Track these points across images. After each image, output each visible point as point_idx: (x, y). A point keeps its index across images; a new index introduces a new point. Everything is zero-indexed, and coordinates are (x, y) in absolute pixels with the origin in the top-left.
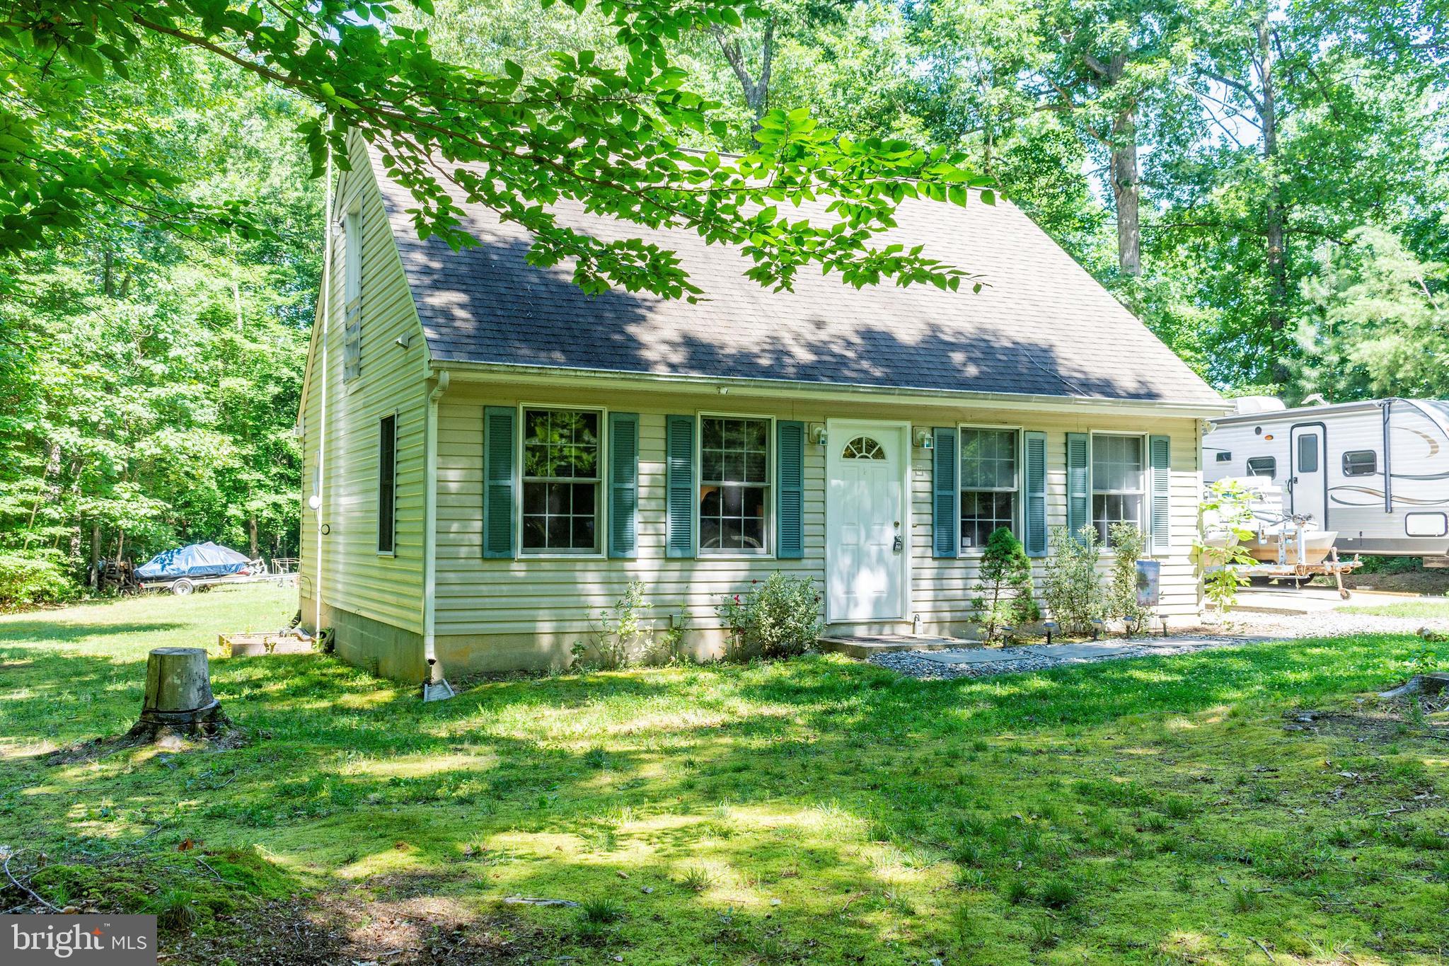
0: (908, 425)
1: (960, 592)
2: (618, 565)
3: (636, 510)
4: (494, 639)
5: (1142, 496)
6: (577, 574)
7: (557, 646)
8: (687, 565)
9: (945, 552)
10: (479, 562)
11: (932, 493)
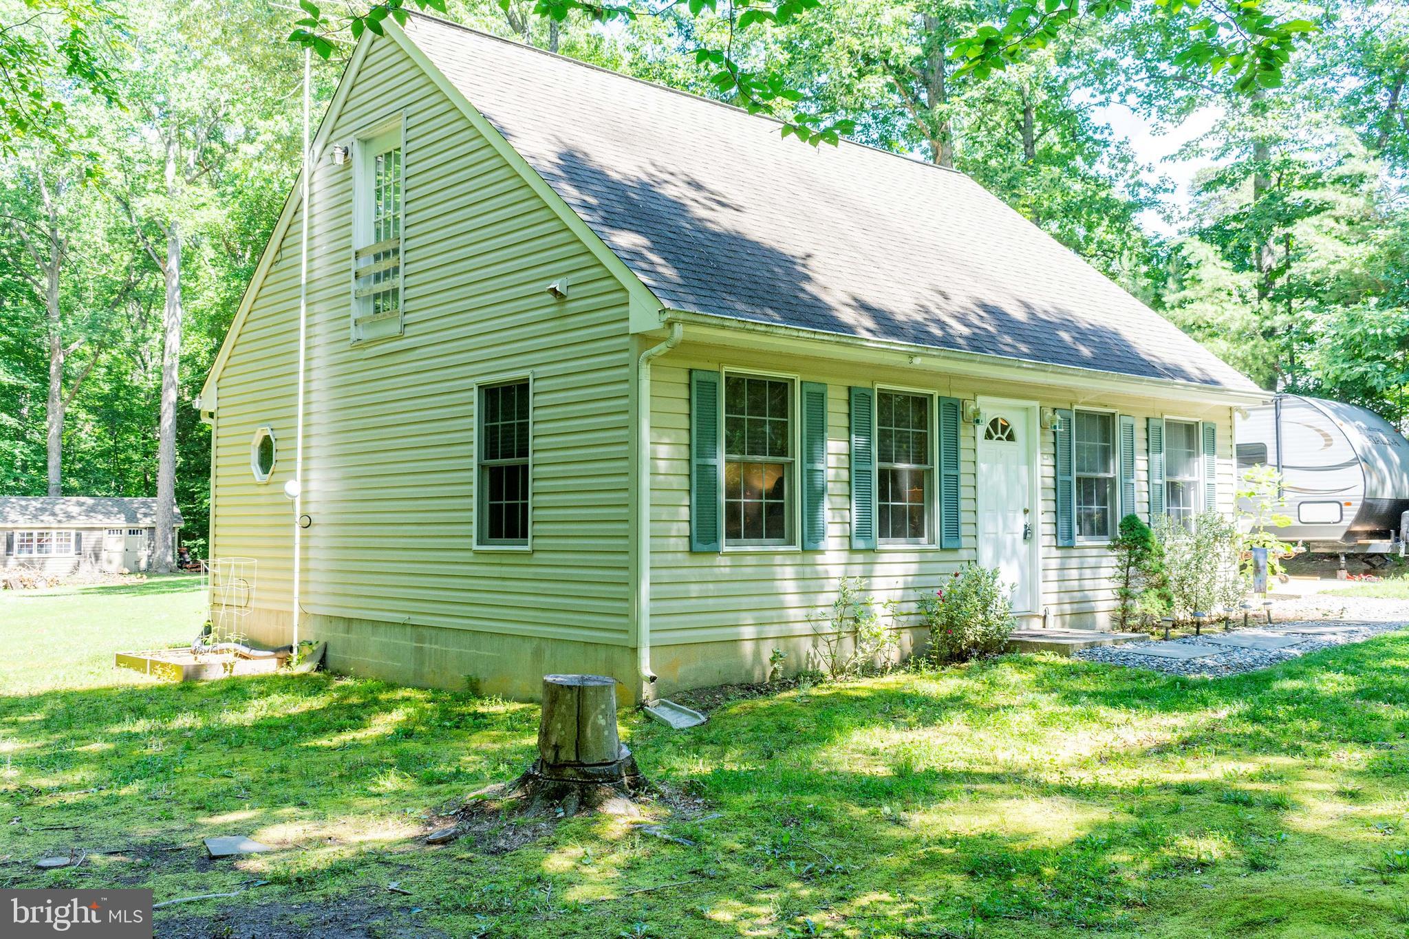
0: (1036, 404)
1: (1076, 583)
2: (809, 558)
3: (826, 498)
4: (700, 648)
5: (1195, 483)
6: (778, 569)
7: (757, 654)
8: (869, 557)
9: (1064, 541)
10: (687, 556)
11: (1055, 479)
